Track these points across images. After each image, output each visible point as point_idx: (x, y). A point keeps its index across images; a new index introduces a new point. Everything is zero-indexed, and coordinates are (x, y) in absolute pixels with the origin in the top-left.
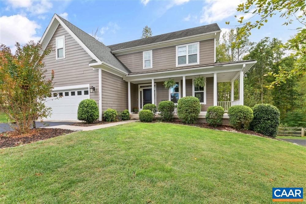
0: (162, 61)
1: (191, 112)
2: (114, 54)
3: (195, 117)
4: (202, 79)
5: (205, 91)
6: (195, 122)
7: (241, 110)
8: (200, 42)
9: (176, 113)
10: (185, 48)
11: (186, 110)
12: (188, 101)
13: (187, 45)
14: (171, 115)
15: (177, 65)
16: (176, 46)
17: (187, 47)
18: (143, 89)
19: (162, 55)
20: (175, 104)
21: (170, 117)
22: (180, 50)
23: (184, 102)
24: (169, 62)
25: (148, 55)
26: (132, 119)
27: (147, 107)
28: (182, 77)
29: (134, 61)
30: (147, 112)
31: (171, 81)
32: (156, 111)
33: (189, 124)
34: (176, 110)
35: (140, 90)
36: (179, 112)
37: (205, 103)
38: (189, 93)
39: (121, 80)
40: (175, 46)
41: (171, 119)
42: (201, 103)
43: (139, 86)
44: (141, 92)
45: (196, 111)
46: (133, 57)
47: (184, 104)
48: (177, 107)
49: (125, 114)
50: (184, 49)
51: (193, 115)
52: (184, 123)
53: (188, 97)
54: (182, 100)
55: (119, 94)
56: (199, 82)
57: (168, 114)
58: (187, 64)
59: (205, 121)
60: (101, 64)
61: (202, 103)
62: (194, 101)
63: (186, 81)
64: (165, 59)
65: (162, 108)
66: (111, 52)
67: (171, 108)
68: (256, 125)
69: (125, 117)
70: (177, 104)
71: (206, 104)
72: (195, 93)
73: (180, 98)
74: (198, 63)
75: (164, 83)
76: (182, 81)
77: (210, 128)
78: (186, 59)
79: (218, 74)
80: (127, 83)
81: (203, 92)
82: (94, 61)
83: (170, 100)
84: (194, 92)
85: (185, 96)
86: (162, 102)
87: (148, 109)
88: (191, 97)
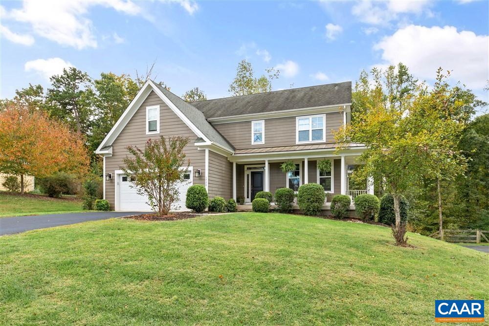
0: (278, 135)
1: (314, 201)
2: (210, 123)
3: (318, 207)
4: (327, 163)
5: (332, 177)
6: (318, 213)
7: (366, 199)
8: (327, 114)
9: (295, 204)
10: (308, 120)
11: (309, 199)
12: (311, 188)
13: (311, 117)
14: (291, 206)
15: (297, 142)
16: (297, 117)
17: (311, 119)
18: (252, 172)
19: (278, 127)
20: (295, 193)
21: (288, 208)
22: (301, 122)
23: (307, 190)
24: (286, 137)
25: (258, 127)
26: (239, 211)
27: (261, 195)
28: (304, 159)
29: (238, 133)
30: (263, 201)
31: (289, 163)
32: (271, 201)
33: (311, 215)
34: (295, 199)
35: (247, 172)
36: (300, 201)
37: (332, 191)
38: (312, 179)
39: (225, 160)
40: (294, 118)
41: (290, 210)
42: (326, 192)
43: (246, 167)
44: (248, 175)
45: (319, 200)
46: (237, 128)
47: (306, 192)
48: (297, 196)
49: (232, 204)
50: (307, 122)
51: (316, 204)
52: (306, 214)
53: (310, 184)
54: (303, 187)
55: (223, 178)
56: (323, 166)
57: (287, 203)
58: (311, 141)
59: (330, 213)
60: (210, 144)
61: (329, 192)
62: (317, 189)
63: (309, 162)
64: (281, 132)
65: (280, 197)
66: (207, 120)
67: (291, 197)
68: (384, 216)
69: (231, 209)
70: (298, 193)
71: (333, 193)
72: (320, 178)
73: (301, 185)
74: (324, 140)
75: (281, 166)
76: (303, 163)
77: (335, 220)
78: (309, 134)
79: (345, 157)
80: (231, 164)
81: (330, 178)
82: (201, 140)
83: (288, 187)
84: (318, 177)
85: (307, 183)
86: (280, 189)
87: (263, 197)
88: (314, 184)
